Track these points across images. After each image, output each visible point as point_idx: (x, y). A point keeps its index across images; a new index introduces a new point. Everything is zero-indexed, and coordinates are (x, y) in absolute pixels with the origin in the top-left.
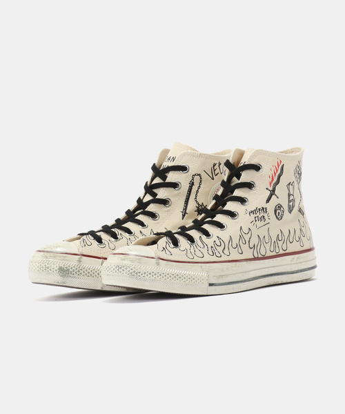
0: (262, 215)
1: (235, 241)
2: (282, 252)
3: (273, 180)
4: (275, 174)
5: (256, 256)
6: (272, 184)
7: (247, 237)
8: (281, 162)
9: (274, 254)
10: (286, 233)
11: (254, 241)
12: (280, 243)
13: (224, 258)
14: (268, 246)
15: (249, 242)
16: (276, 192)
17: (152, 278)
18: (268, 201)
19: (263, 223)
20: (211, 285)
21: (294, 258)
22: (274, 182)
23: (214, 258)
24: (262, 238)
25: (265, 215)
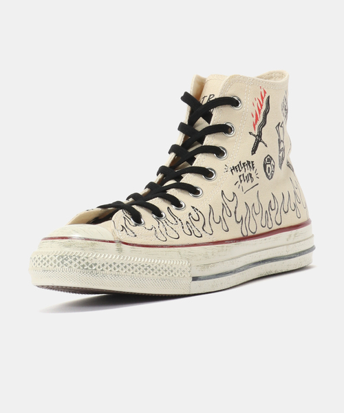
0: (248, 172)
1: (218, 212)
2: (276, 227)
3: (257, 119)
4: (260, 111)
5: (245, 234)
6: (257, 126)
7: (232, 206)
8: (265, 92)
9: (266, 230)
10: (279, 199)
11: (242, 212)
12: (273, 213)
13: (206, 238)
14: (258, 218)
15: (235, 213)
16: (263, 138)
17: (114, 272)
18: (254, 151)
19: (250, 184)
20: (195, 279)
21: (290, 236)
22: (259, 123)
23: (193, 240)
24: (250, 206)
25: (253, 172)
